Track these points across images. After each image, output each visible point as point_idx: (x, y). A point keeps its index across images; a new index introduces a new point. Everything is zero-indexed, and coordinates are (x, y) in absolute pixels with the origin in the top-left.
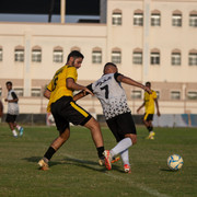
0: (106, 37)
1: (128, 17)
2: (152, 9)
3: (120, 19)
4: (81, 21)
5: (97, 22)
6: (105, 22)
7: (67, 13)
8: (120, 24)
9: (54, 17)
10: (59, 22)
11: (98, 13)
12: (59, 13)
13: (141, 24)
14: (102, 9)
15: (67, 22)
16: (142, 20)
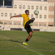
0: (13, 11)
1: (18, 7)
2: (23, 5)
3: (16, 7)
4: (8, 7)
5: (11, 7)
6: (13, 8)
7: (4, 5)
8: (16, 8)
9: (1, 6)
10: (2, 7)
11: (11, 5)
12: (2, 5)
13: (21, 8)
14: (12, 5)
15: (4, 7)
16: (21, 7)
